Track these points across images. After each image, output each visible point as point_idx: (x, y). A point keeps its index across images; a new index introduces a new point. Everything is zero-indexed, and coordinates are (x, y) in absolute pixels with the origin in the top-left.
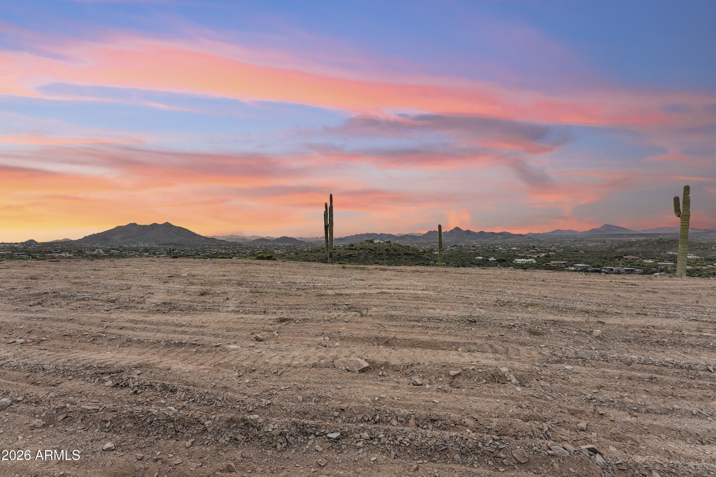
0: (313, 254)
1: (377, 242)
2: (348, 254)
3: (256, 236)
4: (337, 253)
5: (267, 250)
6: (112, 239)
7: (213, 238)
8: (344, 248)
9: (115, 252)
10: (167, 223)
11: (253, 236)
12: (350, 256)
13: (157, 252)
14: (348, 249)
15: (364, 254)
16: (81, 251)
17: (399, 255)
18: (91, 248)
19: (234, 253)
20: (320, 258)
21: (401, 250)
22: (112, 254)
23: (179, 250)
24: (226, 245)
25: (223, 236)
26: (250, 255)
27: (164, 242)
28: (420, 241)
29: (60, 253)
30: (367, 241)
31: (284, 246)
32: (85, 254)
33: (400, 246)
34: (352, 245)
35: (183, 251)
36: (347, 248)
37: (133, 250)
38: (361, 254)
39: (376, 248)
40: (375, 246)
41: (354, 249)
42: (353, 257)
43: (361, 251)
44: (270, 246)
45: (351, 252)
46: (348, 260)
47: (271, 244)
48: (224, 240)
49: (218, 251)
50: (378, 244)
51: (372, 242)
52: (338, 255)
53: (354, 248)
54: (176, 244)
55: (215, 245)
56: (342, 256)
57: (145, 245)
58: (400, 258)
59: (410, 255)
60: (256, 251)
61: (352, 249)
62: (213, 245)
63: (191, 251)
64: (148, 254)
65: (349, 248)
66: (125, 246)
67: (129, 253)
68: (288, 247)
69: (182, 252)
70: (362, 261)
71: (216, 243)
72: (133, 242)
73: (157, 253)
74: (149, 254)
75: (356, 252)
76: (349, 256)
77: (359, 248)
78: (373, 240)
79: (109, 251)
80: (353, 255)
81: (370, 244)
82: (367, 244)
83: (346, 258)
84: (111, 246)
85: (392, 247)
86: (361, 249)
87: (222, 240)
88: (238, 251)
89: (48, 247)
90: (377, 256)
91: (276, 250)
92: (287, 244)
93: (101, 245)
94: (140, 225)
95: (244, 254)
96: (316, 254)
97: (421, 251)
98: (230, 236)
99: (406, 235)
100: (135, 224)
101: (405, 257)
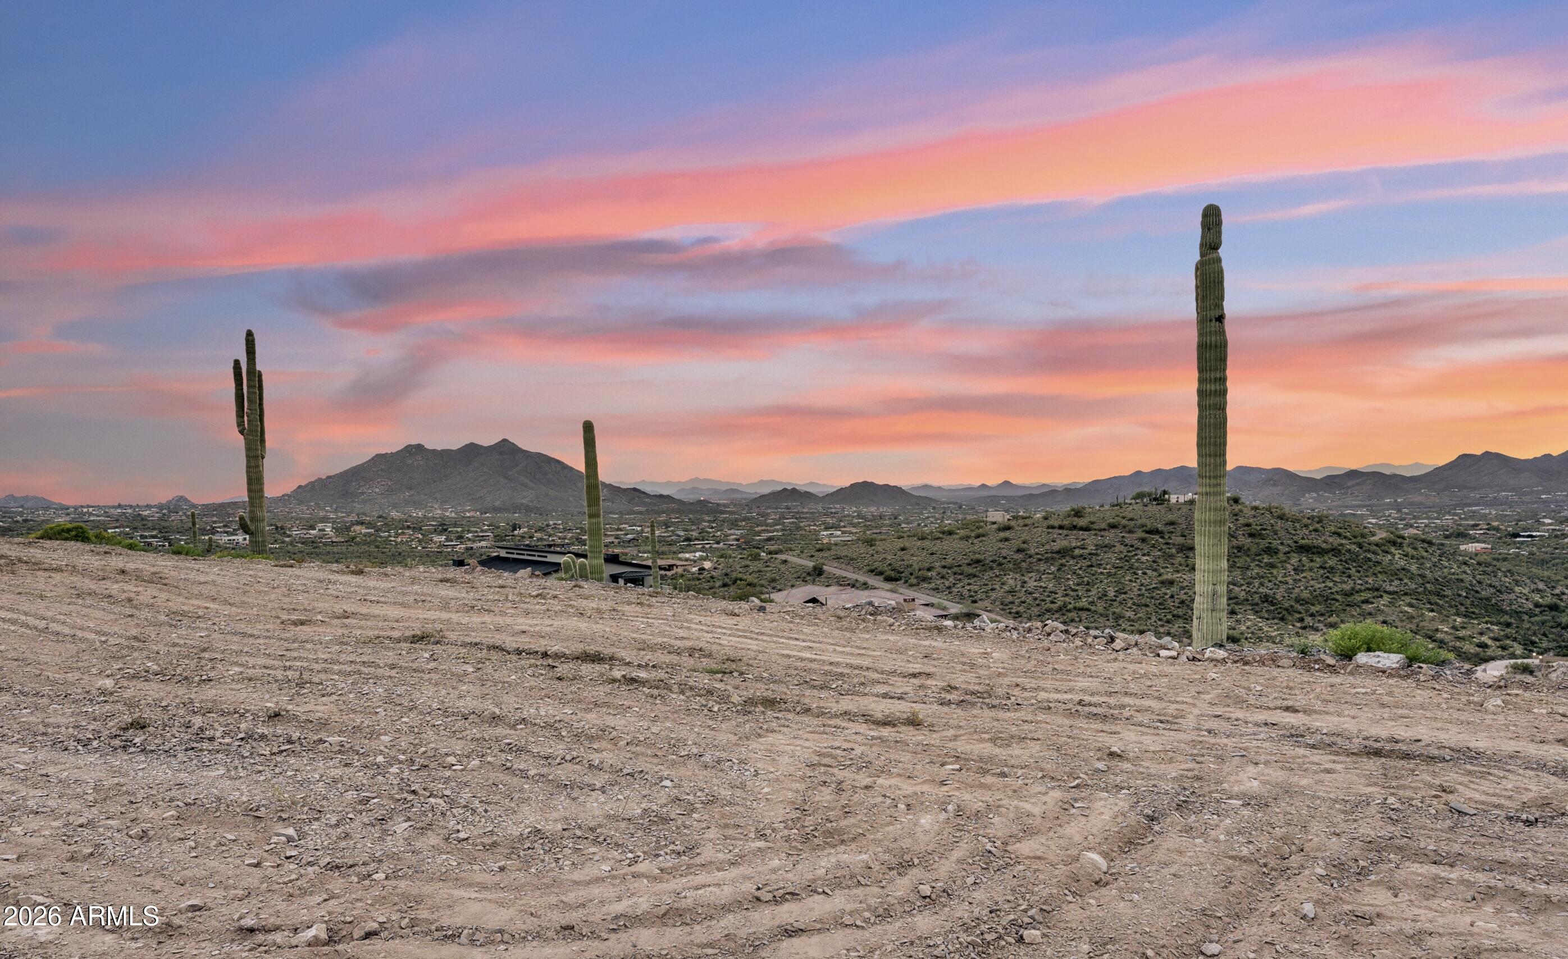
0: (926, 543)
1: (1181, 500)
2: (1056, 546)
3: (772, 482)
4: (1016, 544)
5: (799, 528)
6: (363, 493)
7: (635, 489)
8: (1046, 523)
9: (363, 531)
10: (505, 440)
11: (762, 482)
12: (1063, 552)
13: (469, 532)
14: (1061, 527)
15: (1119, 547)
16: (282, 528)
17: (1270, 551)
18: (307, 520)
19: (688, 539)
20: (949, 561)
21: (1282, 533)
22: (354, 538)
23: (530, 527)
24: (674, 511)
25: (669, 483)
26: (739, 546)
27: (497, 503)
28: (1417, 498)
29: (233, 534)
30: (1140, 496)
31: (859, 516)
32: (289, 536)
33: (1281, 517)
34: (1078, 513)
35: (541, 529)
36: (1056, 524)
37: (409, 527)
38: (1110, 547)
39: (1172, 523)
40: (1170, 517)
41: (1082, 529)
42: (1073, 558)
43: (1110, 536)
44: (813, 517)
45: (1071, 540)
46: (1053, 568)
47: (820, 507)
48: (668, 497)
49: (642, 531)
50: (1185, 510)
51: (1160, 499)
52: (1019, 551)
53: (1082, 522)
54: (528, 509)
55: (641, 513)
56: (1032, 552)
57: (446, 510)
58: (1272, 566)
59: (1322, 552)
60: (759, 533)
61: (1075, 527)
62: (634, 513)
63: (565, 530)
64: (443, 538)
65: (1066, 523)
66: (394, 514)
67: (397, 535)
68: (874, 518)
69: (538, 535)
70: (1109, 575)
71: (645, 504)
72: (415, 502)
73: (470, 535)
74: (447, 540)
75: (1091, 541)
76: (1058, 552)
77: (1104, 526)
78: (1165, 492)
79: (348, 529)
80: (1077, 552)
81: (1153, 508)
82: (1136, 510)
83: (1047, 560)
84: (358, 515)
85: (1242, 521)
86: (1113, 526)
87: (661, 496)
88: (702, 531)
89: (213, 515)
90: (1172, 556)
91: (826, 529)
92: (873, 509)
93: (336, 511)
94: (434, 451)
95: (718, 543)
96: (938, 546)
97: (1381, 535)
98: (692, 480)
99: (1353, 474)
100: (419, 447)
101: (1294, 561)
